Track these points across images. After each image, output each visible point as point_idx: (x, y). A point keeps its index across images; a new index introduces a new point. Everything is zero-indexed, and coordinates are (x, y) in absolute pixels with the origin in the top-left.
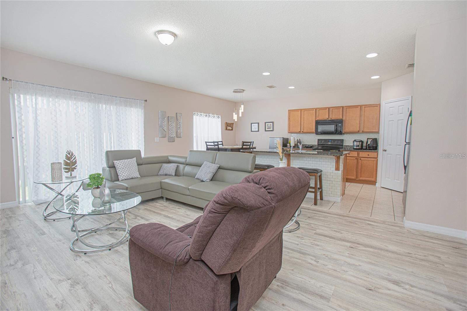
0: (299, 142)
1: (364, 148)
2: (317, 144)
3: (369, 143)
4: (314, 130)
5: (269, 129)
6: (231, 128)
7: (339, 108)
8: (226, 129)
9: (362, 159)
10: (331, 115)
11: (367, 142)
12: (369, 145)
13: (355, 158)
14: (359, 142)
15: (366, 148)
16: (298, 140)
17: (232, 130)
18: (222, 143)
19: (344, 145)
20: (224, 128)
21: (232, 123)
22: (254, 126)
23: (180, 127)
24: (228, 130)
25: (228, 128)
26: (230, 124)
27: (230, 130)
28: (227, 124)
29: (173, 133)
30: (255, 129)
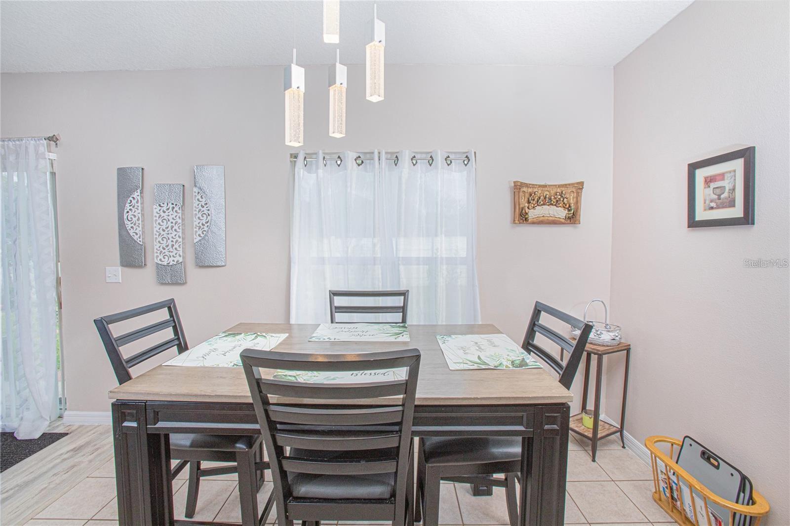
8: (522, 217)
20: (507, 213)
21: (573, 184)
22: (713, 185)
23: (206, 225)
24: (533, 223)
25: (534, 213)
26: (553, 192)
27: (554, 222)
28: (530, 190)
29: (171, 250)
30: (718, 207)
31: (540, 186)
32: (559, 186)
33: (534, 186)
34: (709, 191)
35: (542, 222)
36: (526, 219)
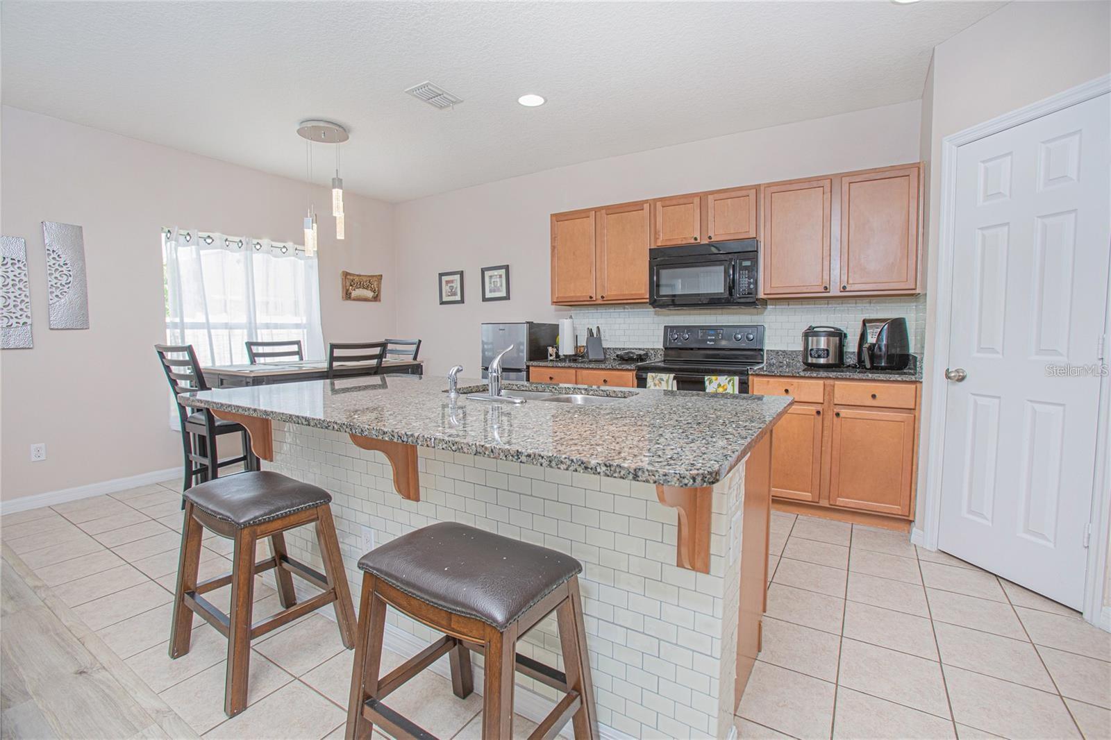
0: (594, 338)
1: (851, 360)
2: (661, 347)
3: (871, 339)
4: (644, 291)
5: (494, 291)
6: (370, 294)
7: (744, 193)
8: (348, 296)
9: (844, 412)
10: (711, 225)
11: (863, 337)
12: (872, 347)
13: (813, 408)
14: (830, 334)
15: (860, 361)
16: (590, 331)
17: (376, 298)
18: (300, 347)
19: (766, 348)
20: (340, 292)
21: (376, 276)
22: (449, 285)
23: (67, 286)
24: (354, 300)
25: (355, 294)
26: (364, 280)
27: (366, 300)
28: (352, 278)
29: (13, 310)
30: (452, 295)
31: (358, 275)
32: (369, 276)
33: (354, 275)
34: (448, 288)
35: (359, 299)
36: (350, 298)
